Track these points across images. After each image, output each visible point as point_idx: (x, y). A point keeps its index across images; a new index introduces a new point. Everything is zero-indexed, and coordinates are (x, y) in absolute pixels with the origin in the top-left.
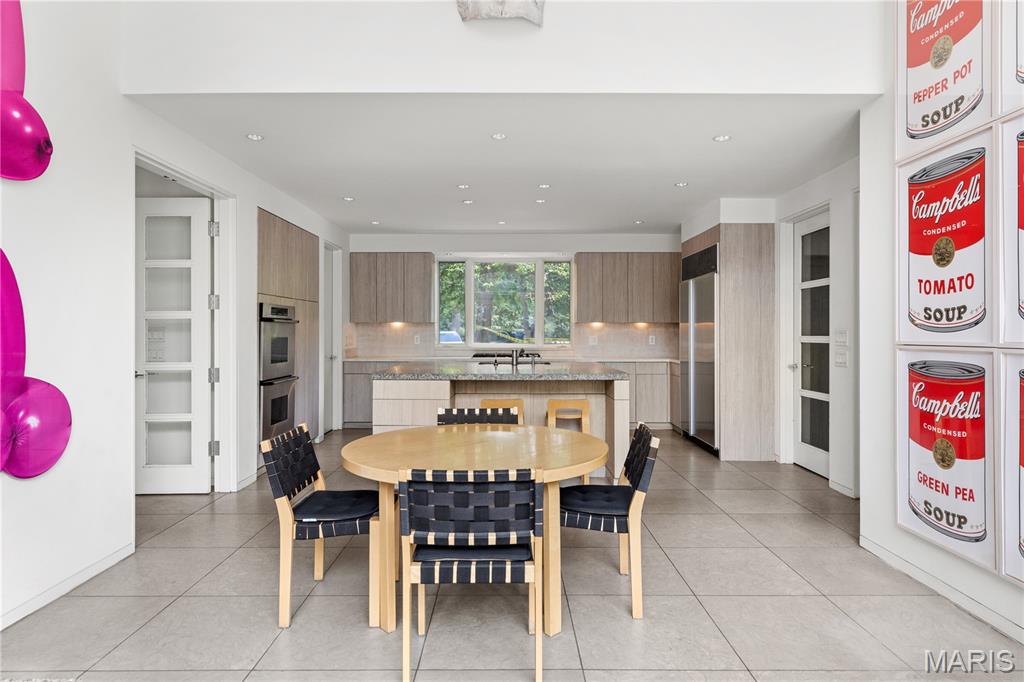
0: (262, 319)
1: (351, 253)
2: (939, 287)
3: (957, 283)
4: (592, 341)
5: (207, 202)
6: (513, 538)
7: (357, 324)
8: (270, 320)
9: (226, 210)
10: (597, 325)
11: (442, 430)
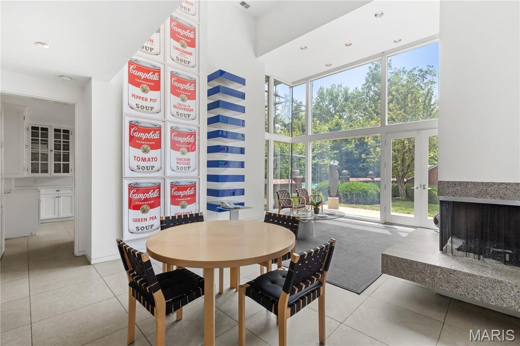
2: (144, 160)
3: (151, 160)
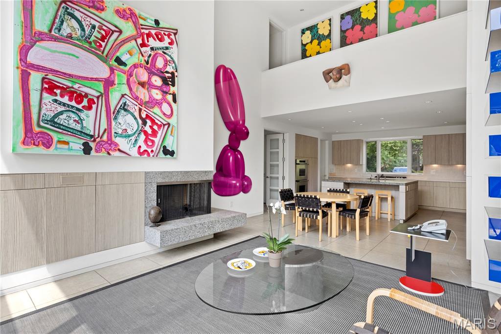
0: (296, 164)
1: (333, 141)
4: (432, 172)
5: (282, 134)
6: (315, 210)
7: (335, 165)
8: (299, 164)
9: (287, 136)
10: (435, 166)
11: (329, 194)
